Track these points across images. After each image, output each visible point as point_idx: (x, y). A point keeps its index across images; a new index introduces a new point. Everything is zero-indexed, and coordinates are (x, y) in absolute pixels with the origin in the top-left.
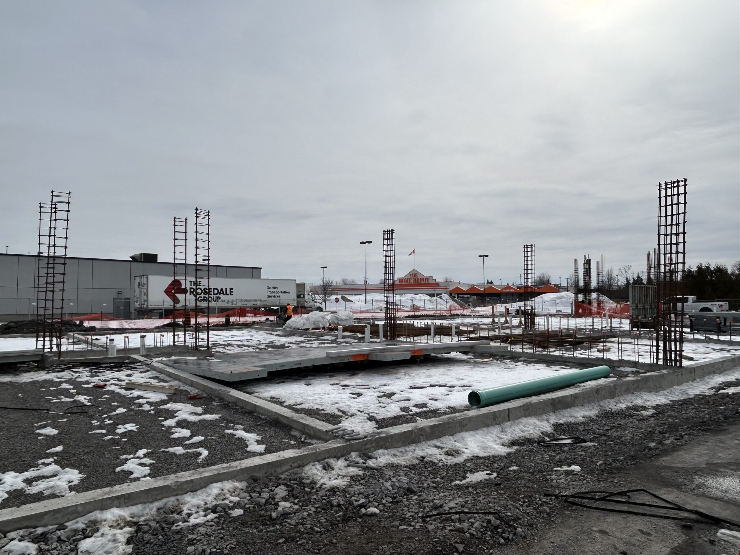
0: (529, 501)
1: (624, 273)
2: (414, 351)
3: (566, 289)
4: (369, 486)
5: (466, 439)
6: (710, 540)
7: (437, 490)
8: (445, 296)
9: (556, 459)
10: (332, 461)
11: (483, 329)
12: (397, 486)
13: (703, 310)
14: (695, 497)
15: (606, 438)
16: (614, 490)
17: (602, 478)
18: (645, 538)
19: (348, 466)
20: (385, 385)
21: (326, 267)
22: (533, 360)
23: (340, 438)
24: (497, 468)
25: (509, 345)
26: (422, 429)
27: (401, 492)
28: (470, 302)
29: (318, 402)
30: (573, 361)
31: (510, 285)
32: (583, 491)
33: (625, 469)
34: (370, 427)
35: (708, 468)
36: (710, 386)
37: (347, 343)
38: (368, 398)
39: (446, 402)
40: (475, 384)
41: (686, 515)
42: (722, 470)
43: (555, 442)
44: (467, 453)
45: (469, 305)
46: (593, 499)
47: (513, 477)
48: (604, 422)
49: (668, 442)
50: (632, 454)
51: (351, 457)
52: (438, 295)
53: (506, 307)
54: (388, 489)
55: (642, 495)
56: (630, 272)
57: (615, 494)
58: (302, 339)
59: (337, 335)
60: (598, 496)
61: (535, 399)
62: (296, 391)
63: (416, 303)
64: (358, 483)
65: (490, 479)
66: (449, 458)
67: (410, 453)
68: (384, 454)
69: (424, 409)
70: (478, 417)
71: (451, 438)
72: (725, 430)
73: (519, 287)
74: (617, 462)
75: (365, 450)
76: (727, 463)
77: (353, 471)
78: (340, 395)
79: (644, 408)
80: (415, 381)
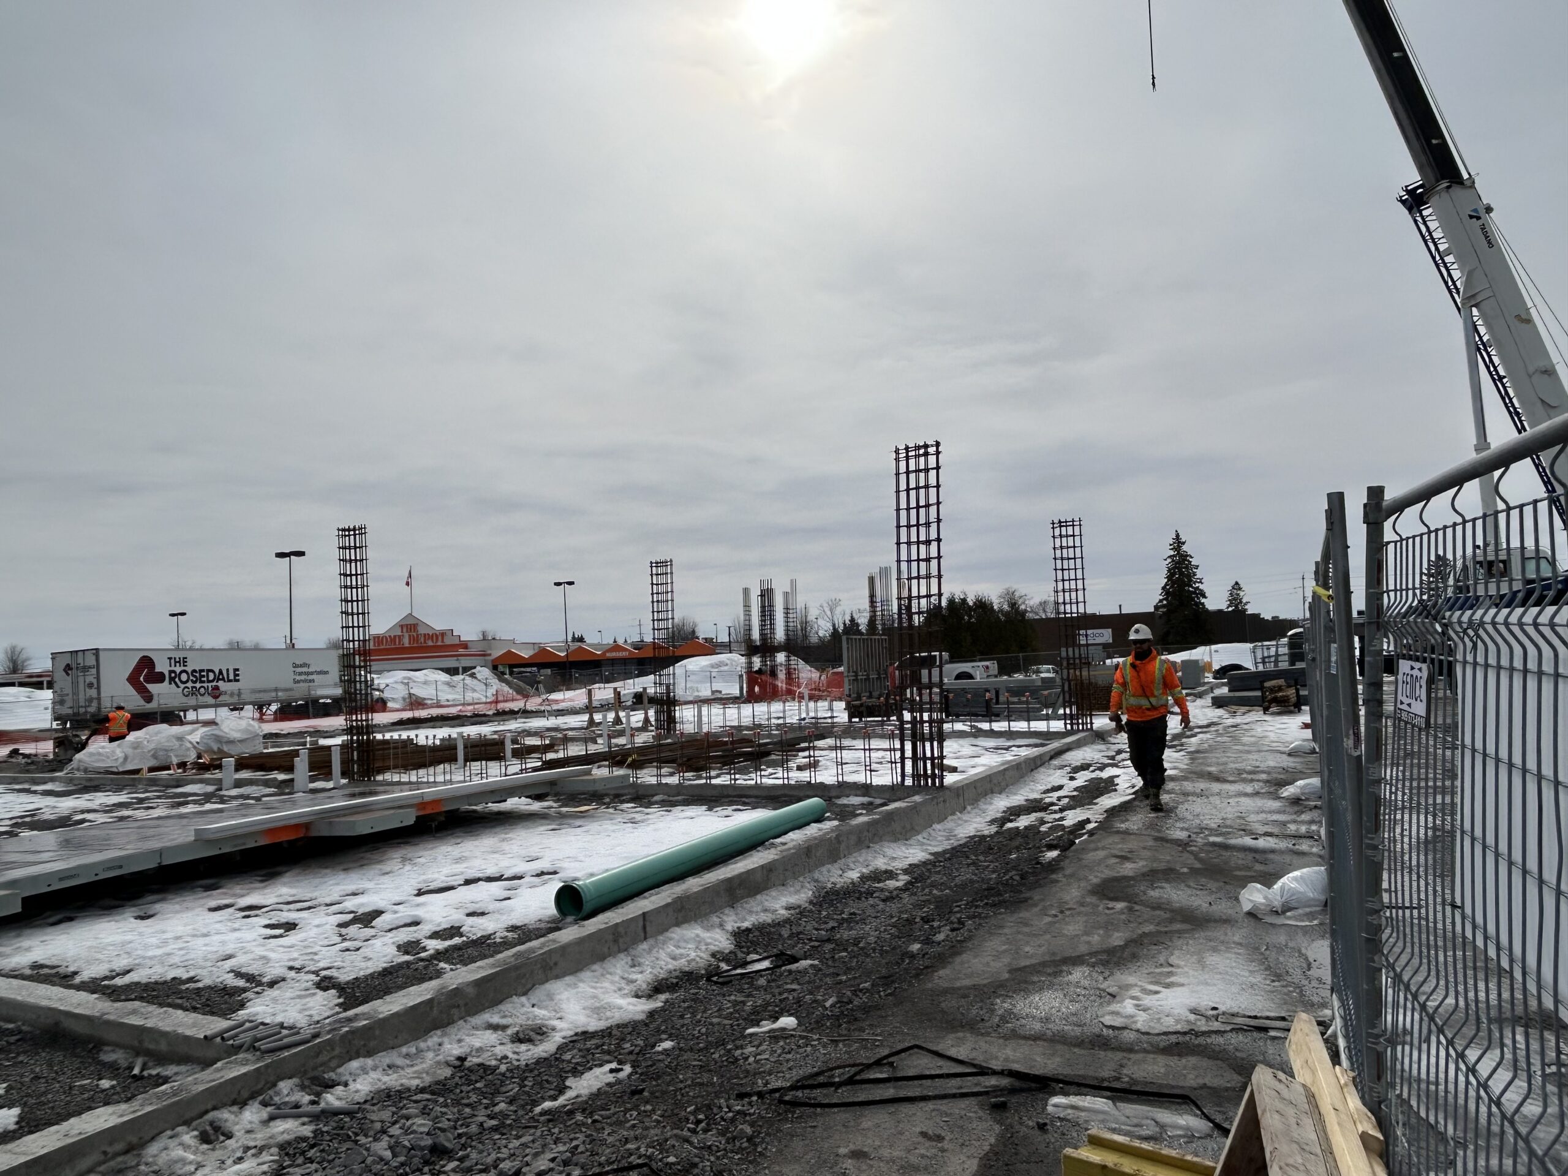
0: (707, 1118)
1: (829, 613)
2: (422, 805)
3: (727, 647)
4: (330, 1162)
5: (558, 997)
6: (1038, 1123)
7: (503, 1134)
8: (483, 672)
9: (747, 1008)
10: (225, 1115)
11: (573, 740)
12: (404, 1146)
13: (960, 676)
14: (1001, 1041)
15: (832, 946)
16: (866, 1056)
17: (840, 1035)
18: (933, 1147)
19: (272, 1118)
20: (354, 894)
21: (183, 614)
22: (679, 798)
23: (248, 1050)
24: (631, 1053)
25: (630, 772)
26: (457, 991)
27: (416, 1160)
28: (539, 682)
29: (176, 960)
30: (755, 793)
31: (621, 642)
32: (809, 1070)
33: (877, 1007)
34: (323, 1004)
35: (1013, 980)
36: (989, 819)
37: (248, 797)
38: (314, 932)
39: (504, 917)
40: (565, 865)
41: (993, 1081)
42: (1035, 979)
43: (739, 971)
44: (561, 1030)
45: (537, 689)
46: (832, 1084)
47: (667, 1066)
48: (824, 913)
49: (940, 937)
50: (884, 971)
51: (278, 1094)
52: (466, 670)
53: (615, 689)
54: (382, 1159)
55: (914, 1057)
56: (838, 610)
57: (868, 1067)
58: (123, 798)
59: (220, 780)
60: (839, 1076)
61: (694, 884)
62: (110, 939)
63: (420, 692)
64: (300, 1160)
65: (619, 1082)
66: (523, 1047)
67: (430, 1055)
68: (364, 1071)
69: (457, 940)
70: (581, 941)
71: (523, 999)
72: (1026, 900)
73: (639, 646)
74: (861, 995)
75: (315, 1068)
76: (1039, 964)
77: (287, 1128)
78: (237, 934)
79: (890, 874)
80: (430, 876)
